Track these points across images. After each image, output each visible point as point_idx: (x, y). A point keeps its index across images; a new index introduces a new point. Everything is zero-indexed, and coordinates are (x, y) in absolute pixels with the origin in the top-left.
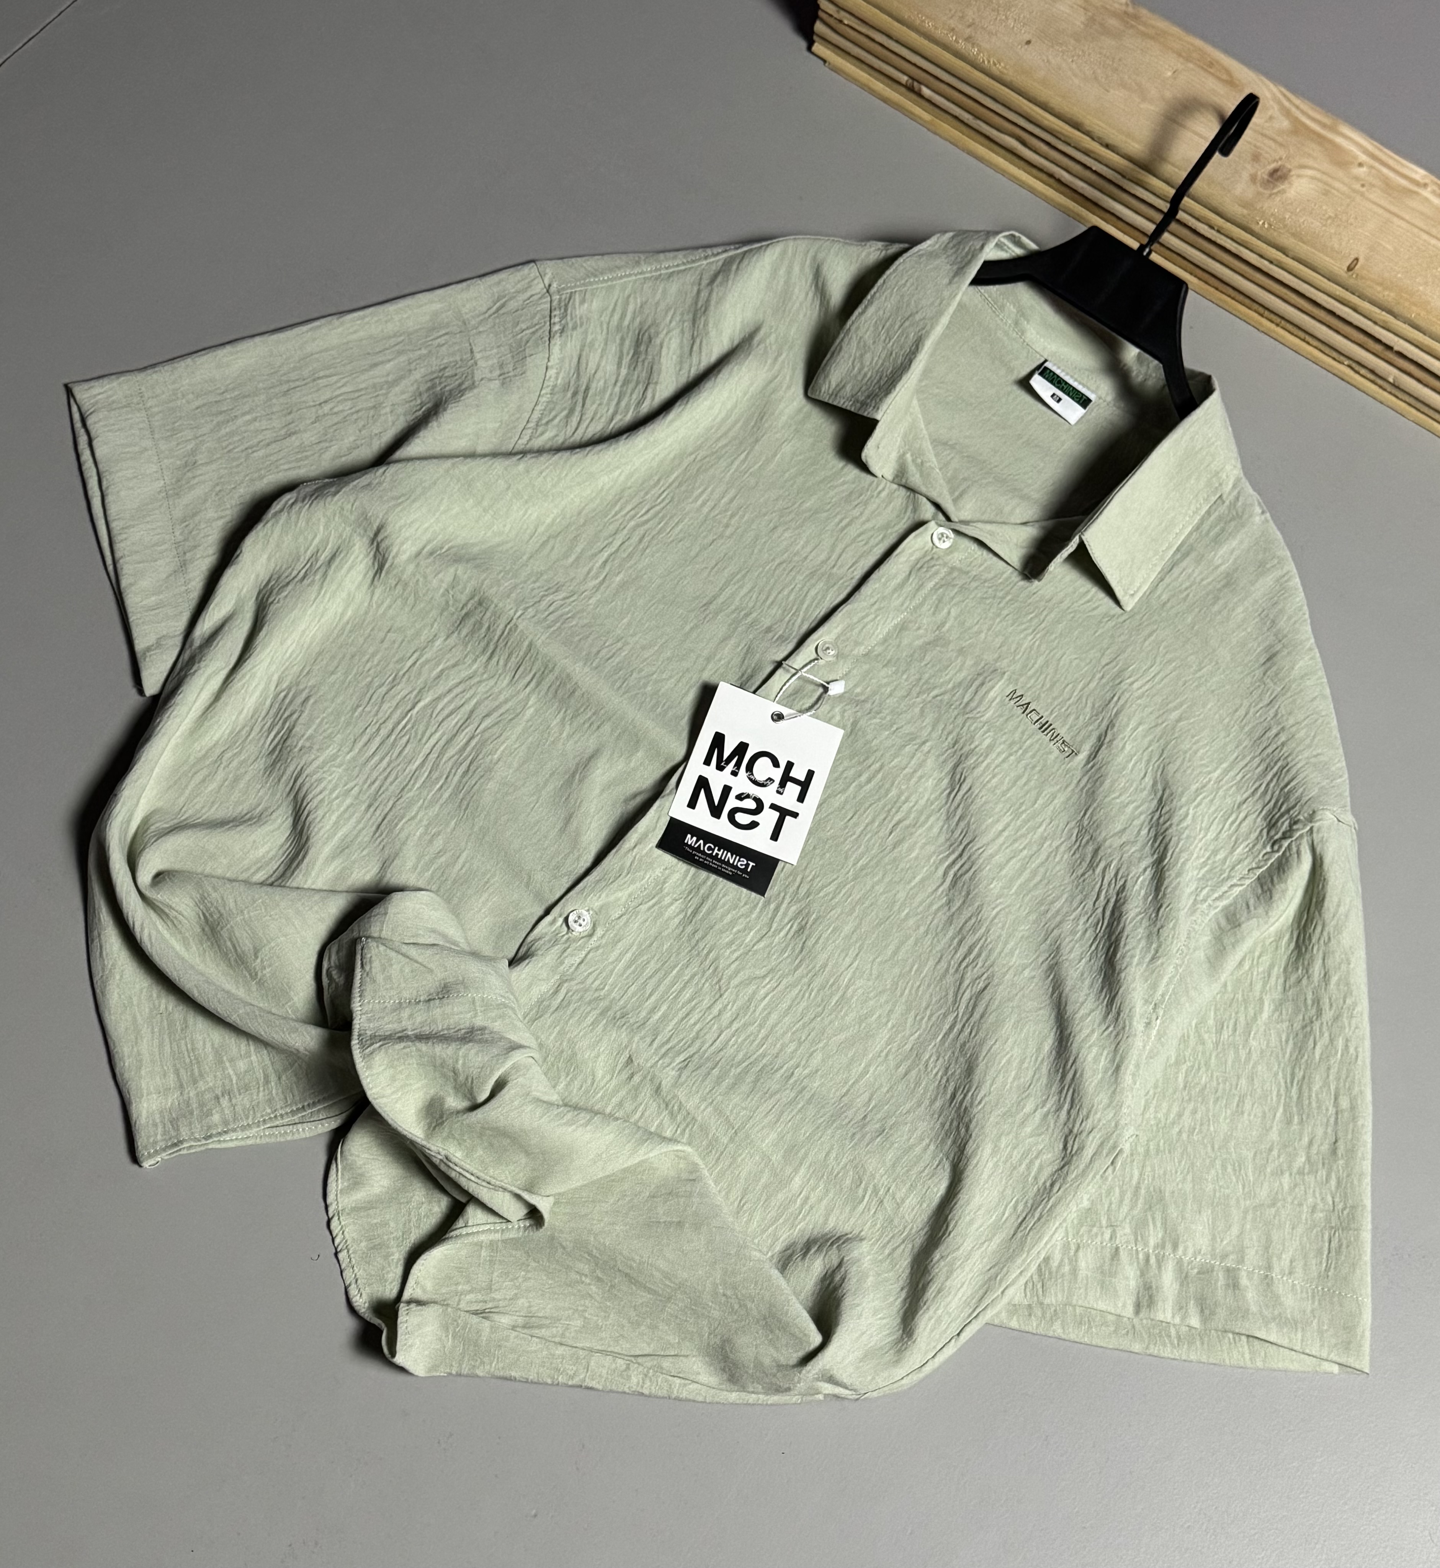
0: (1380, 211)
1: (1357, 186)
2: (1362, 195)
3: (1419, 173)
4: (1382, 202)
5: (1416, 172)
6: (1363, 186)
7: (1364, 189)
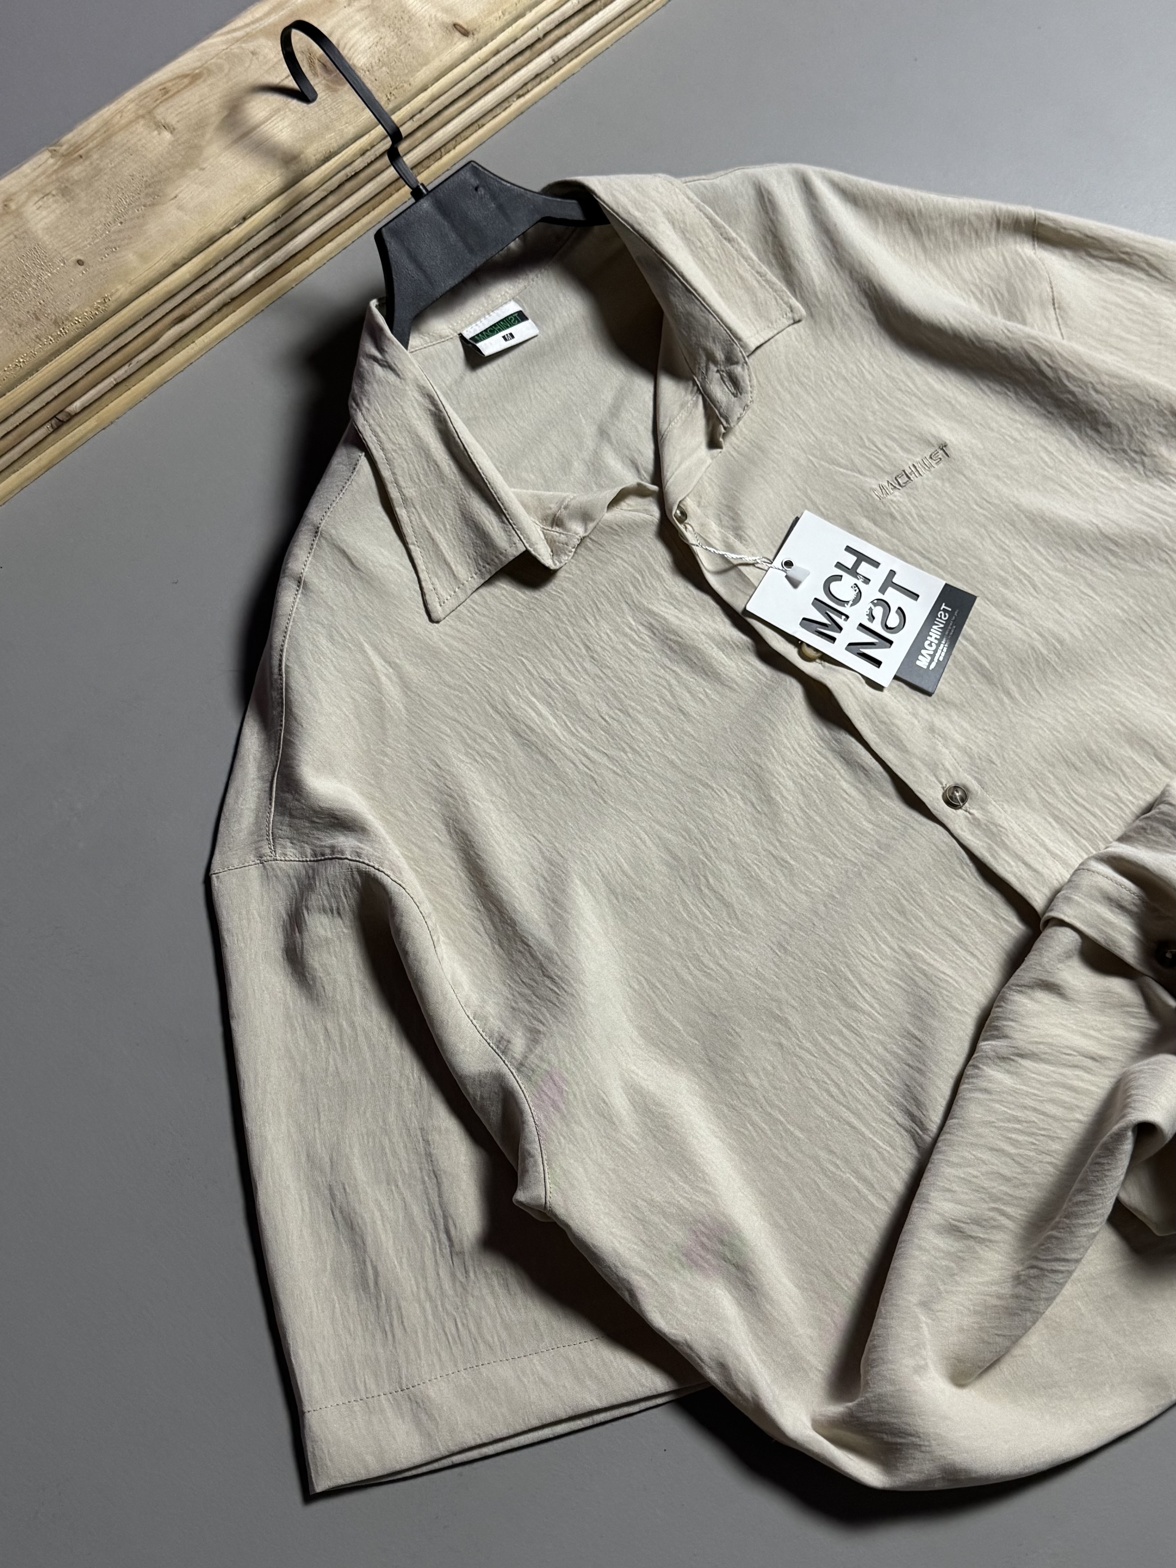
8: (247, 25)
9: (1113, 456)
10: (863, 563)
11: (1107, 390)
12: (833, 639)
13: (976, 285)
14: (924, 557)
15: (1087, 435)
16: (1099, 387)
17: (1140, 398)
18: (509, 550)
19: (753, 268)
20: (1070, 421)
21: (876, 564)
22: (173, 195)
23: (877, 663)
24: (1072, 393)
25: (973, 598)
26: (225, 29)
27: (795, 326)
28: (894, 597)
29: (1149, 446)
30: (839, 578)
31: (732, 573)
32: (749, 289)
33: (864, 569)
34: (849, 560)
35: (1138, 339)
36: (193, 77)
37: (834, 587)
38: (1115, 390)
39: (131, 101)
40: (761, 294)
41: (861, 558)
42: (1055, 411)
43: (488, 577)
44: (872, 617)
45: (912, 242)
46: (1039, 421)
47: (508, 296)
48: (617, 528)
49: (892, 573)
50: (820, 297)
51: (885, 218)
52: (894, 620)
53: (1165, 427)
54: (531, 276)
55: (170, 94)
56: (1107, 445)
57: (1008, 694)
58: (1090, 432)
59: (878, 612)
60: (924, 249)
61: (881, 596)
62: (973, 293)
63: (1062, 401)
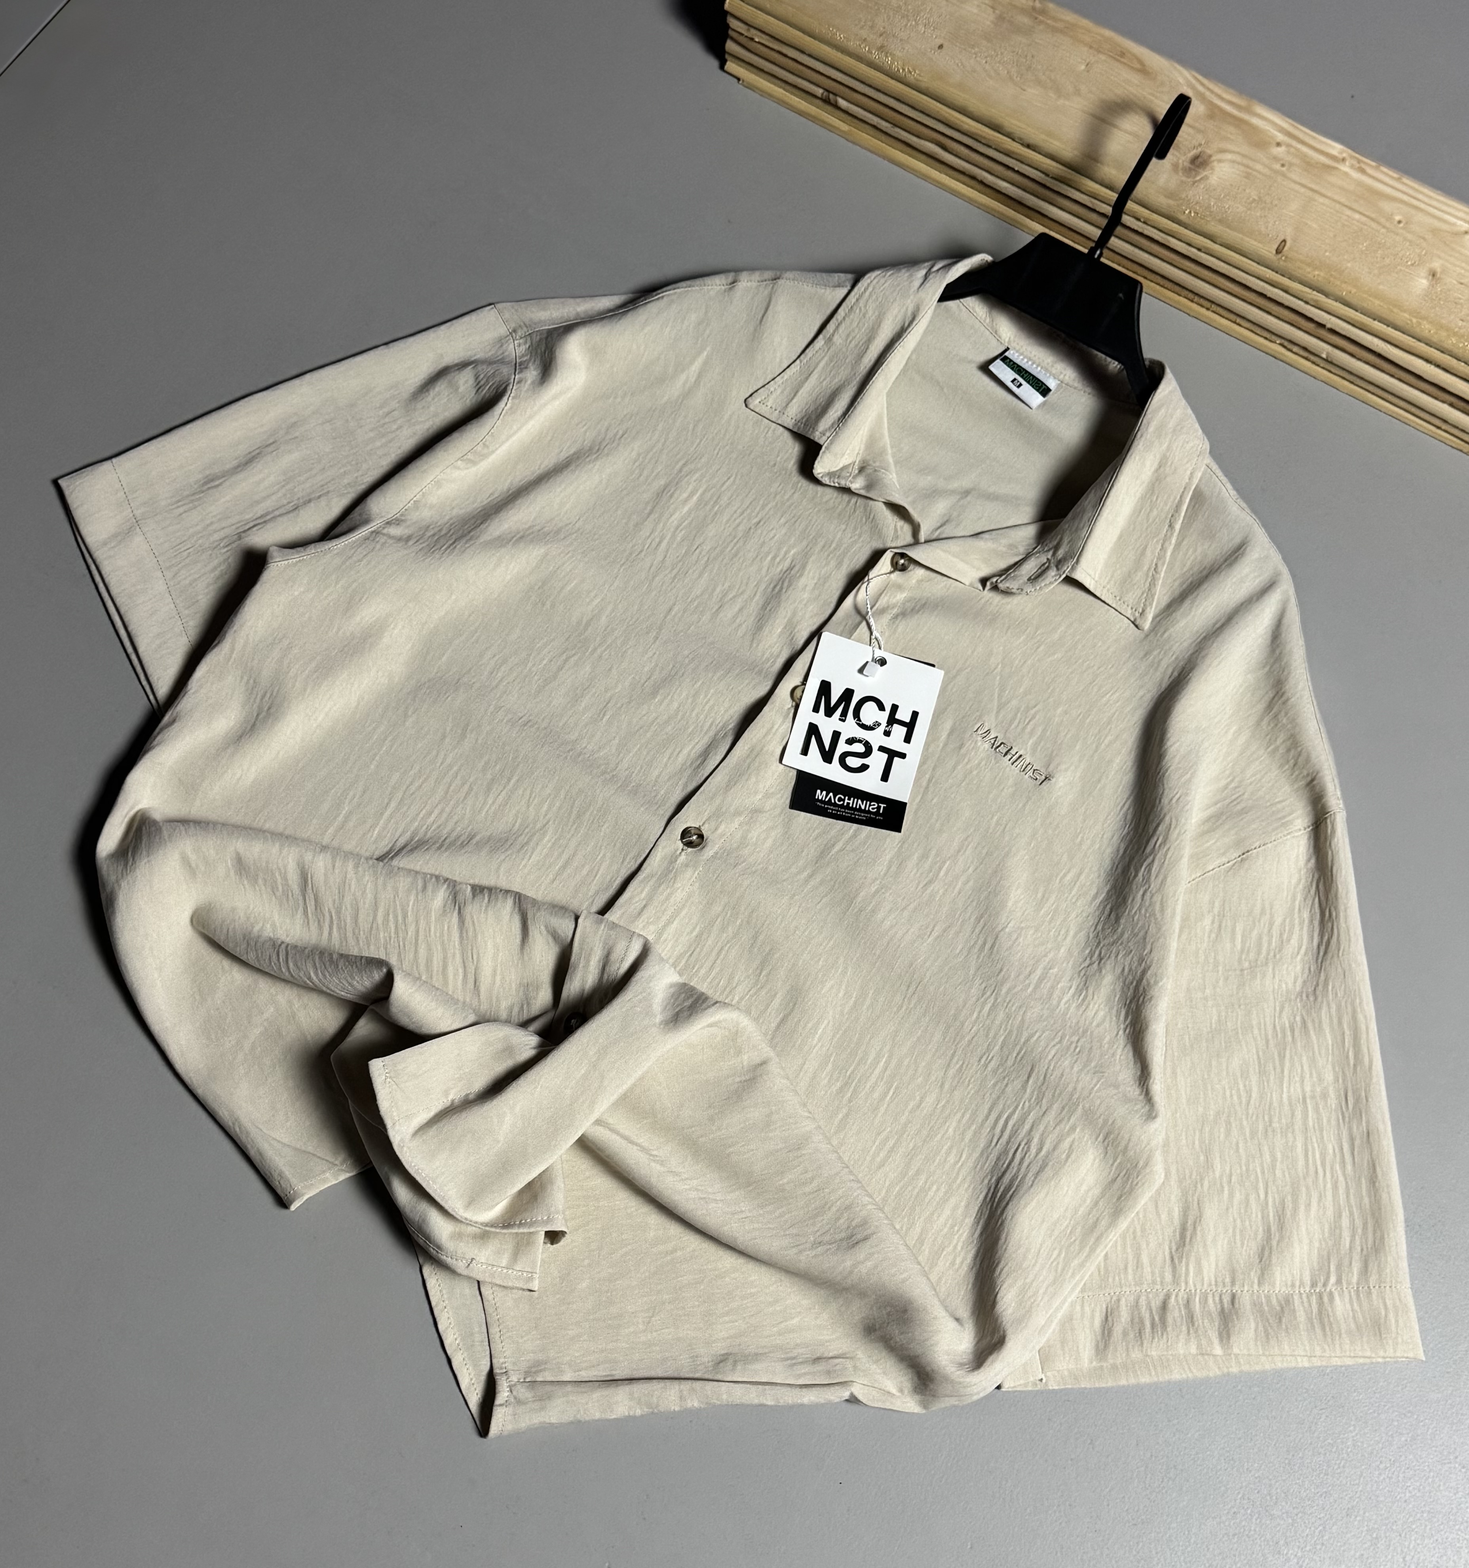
1: (1277, 167)
2: (1284, 175)
3: (1336, 148)
4: (1304, 181)
5: (1333, 148)
6: (1283, 165)
7: (1284, 169)
8: (1212, 92)
9: (1091, 936)
10: (905, 729)
11: (1147, 904)
12: (816, 709)
13: (1240, 782)
14: (930, 781)
15: (1105, 908)
16: (1148, 894)
17: (1149, 934)
18: (817, 433)
19: (1159, 558)
20: (1114, 887)
21: (908, 739)
22: (1025, 88)
23: (805, 751)
24: (1136, 875)
25: (899, 830)
26: (1200, 77)
27: (1132, 625)
28: (877, 760)
29: (1109, 962)
30: (881, 707)
31: (858, 618)
32: (1138, 563)
33: (899, 731)
34: (904, 715)
35: (1239, 947)
36: (1143, 70)
37: (870, 706)
38: (1150, 910)
39: (1102, 36)
40: (1139, 576)
41: (910, 726)
42: (1119, 870)
43: (795, 430)
44: (850, 741)
45: (1261, 707)
46: (1107, 863)
47: (1061, 377)
48: (872, 517)
49: (903, 756)
50: (1166, 635)
51: (1270, 673)
52: (853, 762)
53: (1130, 970)
54: (1089, 390)
55: (1122, 60)
56: (1100, 927)
57: (811, 876)
58: (1109, 907)
59: (859, 748)
60: (1258, 723)
61: (875, 748)
62: (1232, 781)
63: (1128, 871)
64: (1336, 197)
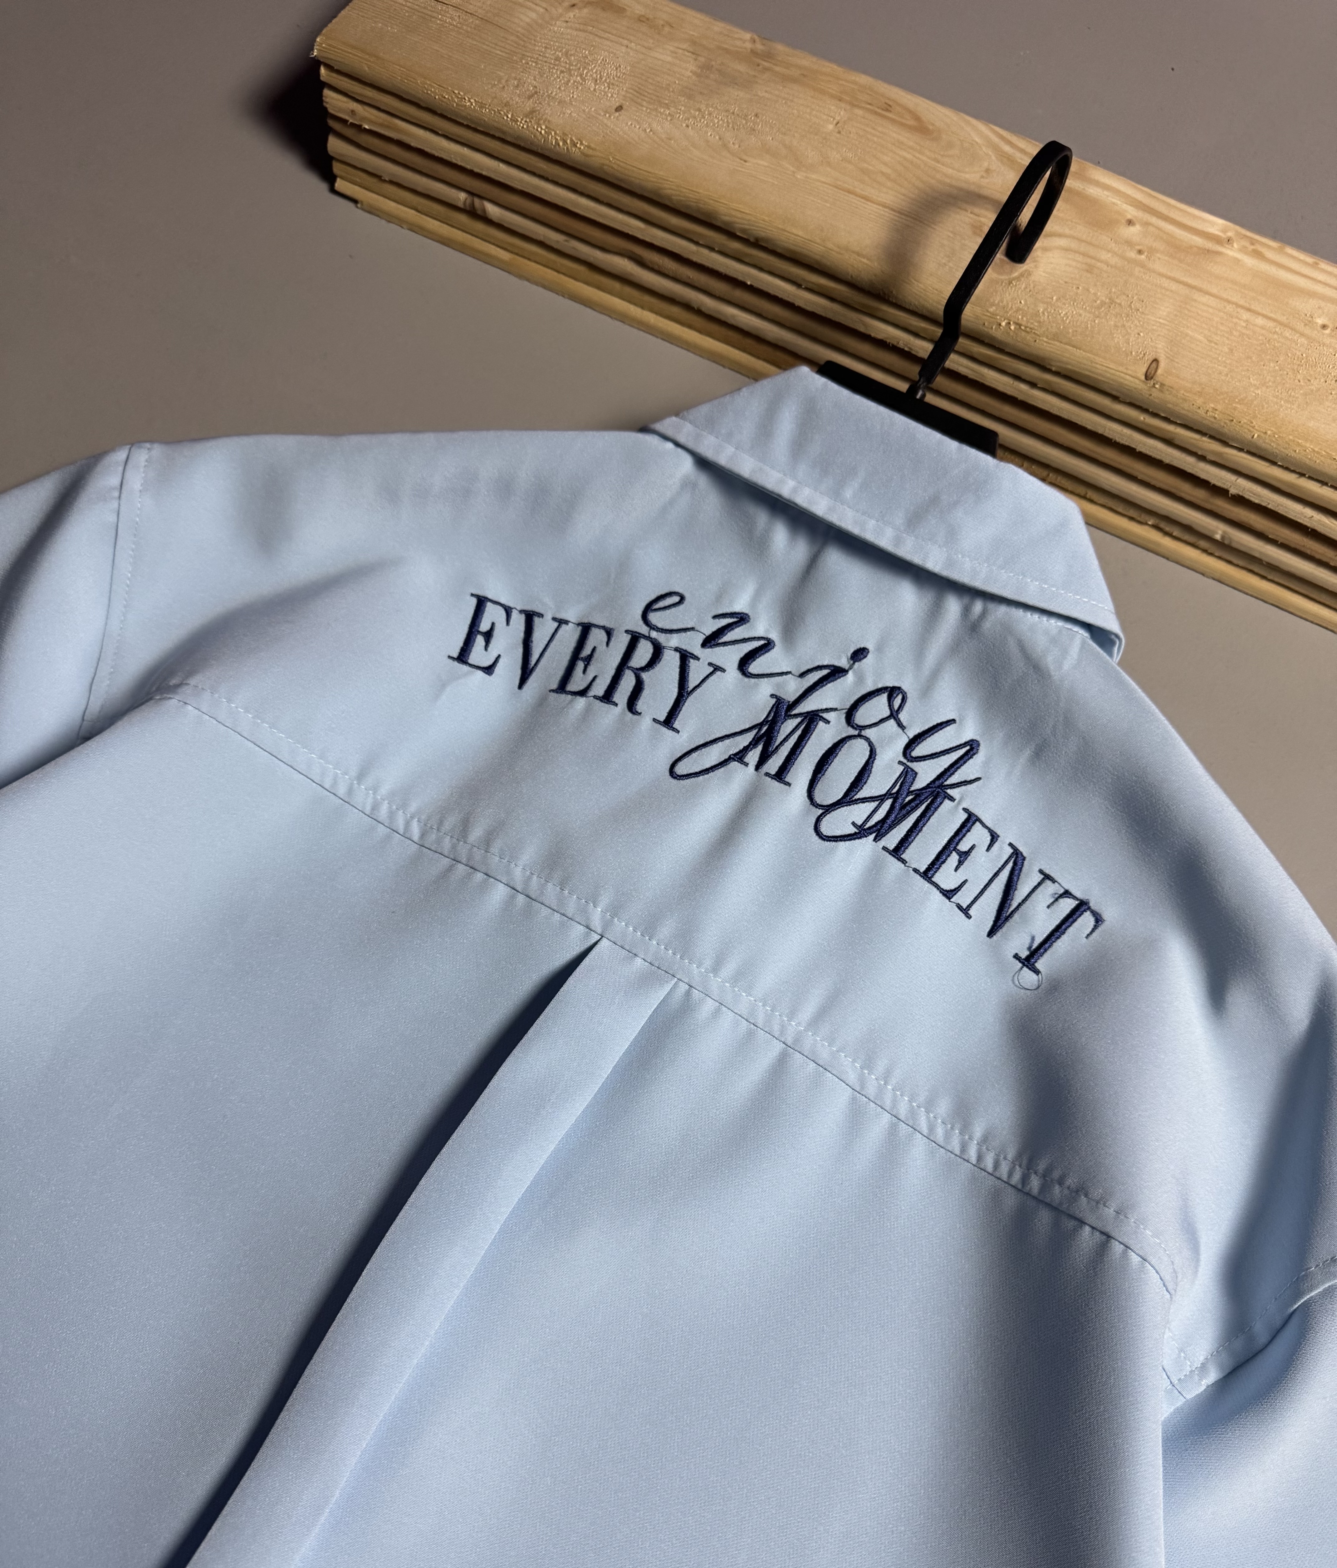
0: (1174, 286)
1: (1132, 255)
2: (1142, 265)
3: (1216, 224)
4: (1175, 274)
5: (1213, 224)
6: (1140, 252)
7: (1143, 257)
64: (1224, 295)
